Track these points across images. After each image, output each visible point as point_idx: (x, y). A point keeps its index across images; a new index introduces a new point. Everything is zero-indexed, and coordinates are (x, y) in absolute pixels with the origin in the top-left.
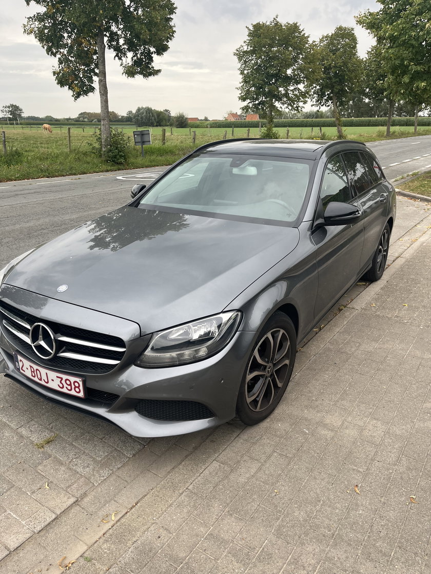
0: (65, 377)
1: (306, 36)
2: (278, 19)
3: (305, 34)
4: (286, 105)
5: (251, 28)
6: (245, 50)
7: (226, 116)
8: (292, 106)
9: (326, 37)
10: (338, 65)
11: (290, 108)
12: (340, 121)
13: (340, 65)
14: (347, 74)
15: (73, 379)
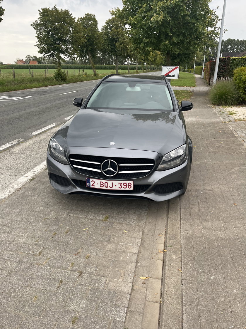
0: (123, 182)
1: (73, 18)
2: (56, 7)
3: (72, 16)
4: (67, 56)
5: (41, 11)
6: (38, 23)
7: (16, 61)
8: (71, 57)
9: (80, 19)
10: (89, 35)
11: (70, 58)
12: (94, 66)
13: (90, 35)
14: (95, 40)
15: (127, 182)
